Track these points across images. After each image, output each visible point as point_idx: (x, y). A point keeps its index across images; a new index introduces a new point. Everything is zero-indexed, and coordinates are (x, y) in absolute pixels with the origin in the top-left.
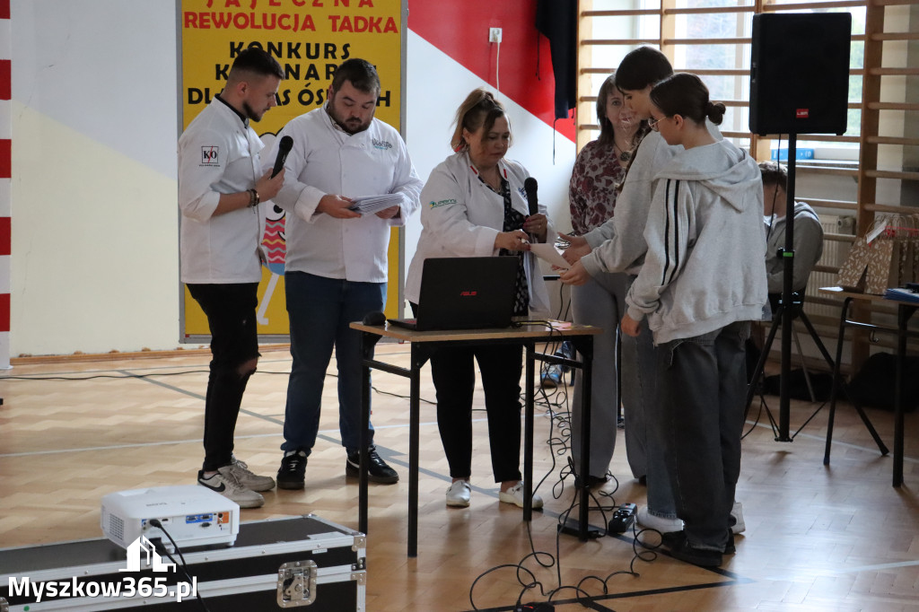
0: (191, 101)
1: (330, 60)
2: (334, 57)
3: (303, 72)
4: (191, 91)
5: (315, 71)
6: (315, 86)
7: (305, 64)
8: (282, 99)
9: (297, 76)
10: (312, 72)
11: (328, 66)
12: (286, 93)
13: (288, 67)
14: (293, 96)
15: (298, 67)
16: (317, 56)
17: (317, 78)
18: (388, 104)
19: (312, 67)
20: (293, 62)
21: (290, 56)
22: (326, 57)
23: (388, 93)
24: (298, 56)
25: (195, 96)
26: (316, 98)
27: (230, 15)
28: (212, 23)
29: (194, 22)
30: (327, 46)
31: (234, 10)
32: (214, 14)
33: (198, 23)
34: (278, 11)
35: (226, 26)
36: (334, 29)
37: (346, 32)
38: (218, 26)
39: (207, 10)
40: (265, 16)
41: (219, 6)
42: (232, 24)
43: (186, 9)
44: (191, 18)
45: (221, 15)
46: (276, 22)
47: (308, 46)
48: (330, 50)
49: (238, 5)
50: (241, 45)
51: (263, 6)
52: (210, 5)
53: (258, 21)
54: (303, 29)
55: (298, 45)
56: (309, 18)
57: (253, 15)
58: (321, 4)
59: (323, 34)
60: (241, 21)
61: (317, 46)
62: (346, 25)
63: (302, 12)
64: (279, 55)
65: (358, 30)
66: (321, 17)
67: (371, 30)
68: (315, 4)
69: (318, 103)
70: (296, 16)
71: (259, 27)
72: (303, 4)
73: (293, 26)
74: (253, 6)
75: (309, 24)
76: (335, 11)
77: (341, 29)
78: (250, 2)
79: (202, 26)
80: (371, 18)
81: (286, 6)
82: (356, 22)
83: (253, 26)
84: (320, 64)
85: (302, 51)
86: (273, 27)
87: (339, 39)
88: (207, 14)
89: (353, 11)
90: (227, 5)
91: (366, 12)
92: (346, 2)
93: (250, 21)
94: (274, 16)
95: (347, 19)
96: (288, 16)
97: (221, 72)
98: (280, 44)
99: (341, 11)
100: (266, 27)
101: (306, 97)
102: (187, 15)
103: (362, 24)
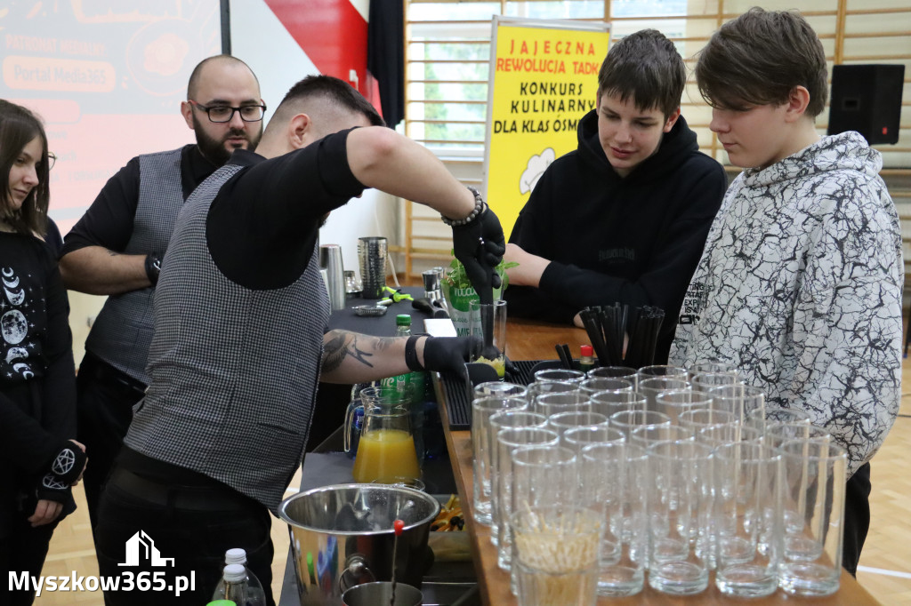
0: (496, 132)
1: (572, 97)
2: (574, 94)
3: (557, 106)
4: (495, 122)
5: (563, 105)
6: (562, 117)
7: (558, 99)
8: (545, 127)
9: (554, 109)
10: (561, 106)
11: (570, 101)
12: (547, 123)
13: (549, 103)
14: (551, 125)
15: (554, 102)
16: (565, 93)
17: (564, 110)
19: (562, 102)
20: (552, 97)
21: (551, 93)
22: (570, 93)
24: (555, 94)
25: (498, 127)
26: (562, 127)
27: (522, 60)
28: (511, 68)
29: (502, 66)
30: (571, 84)
31: (525, 56)
32: (513, 60)
33: (504, 66)
34: (548, 57)
35: (520, 69)
36: (575, 72)
37: (581, 74)
38: (515, 69)
39: (511, 57)
40: (541, 61)
41: (517, 55)
42: (523, 69)
43: (499, 56)
44: (501, 62)
45: (518, 60)
46: (546, 66)
47: (561, 85)
48: (572, 88)
49: (527, 53)
50: (527, 84)
51: (541, 53)
52: (512, 52)
53: (537, 65)
54: (559, 72)
55: (556, 84)
56: (562, 63)
57: (534, 61)
58: (570, 53)
59: (569, 76)
60: (528, 65)
61: (566, 85)
62: (581, 69)
63: (560, 59)
64: (546, 92)
65: (587, 72)
66: (569, 63)
67: (593, 73)
68: (567, 52)
69: (563, 130)
70: (557, 62)
71: (537, 70)
72: (561, 51)
73: (554, 69)
74: (535, 54)
75: (562, 68)
76: (576, 58)
77: (579, 73)
78: (534, 51)
79: (506, 70)
80: (593, 64)
81: (552, 54)
82: (586, 67)
83: (534, 70)
84: (566, 100)
85: (557, 89)
86: (544, 70)
87: (577, 80)
88: (510, 60)
89: (585, 58)
90: (522, 52)
91: (592, 59)
92: (582, 52)
93: (533, 65)
94: (545, 62)
95: (582, 64)
96: (552, 62)
97: (514, 107)
98: (546, 84)
99: (579, 58)
100: (541, 70)
101: (557, 125)
102: (499, 60)
103: (589, 68)
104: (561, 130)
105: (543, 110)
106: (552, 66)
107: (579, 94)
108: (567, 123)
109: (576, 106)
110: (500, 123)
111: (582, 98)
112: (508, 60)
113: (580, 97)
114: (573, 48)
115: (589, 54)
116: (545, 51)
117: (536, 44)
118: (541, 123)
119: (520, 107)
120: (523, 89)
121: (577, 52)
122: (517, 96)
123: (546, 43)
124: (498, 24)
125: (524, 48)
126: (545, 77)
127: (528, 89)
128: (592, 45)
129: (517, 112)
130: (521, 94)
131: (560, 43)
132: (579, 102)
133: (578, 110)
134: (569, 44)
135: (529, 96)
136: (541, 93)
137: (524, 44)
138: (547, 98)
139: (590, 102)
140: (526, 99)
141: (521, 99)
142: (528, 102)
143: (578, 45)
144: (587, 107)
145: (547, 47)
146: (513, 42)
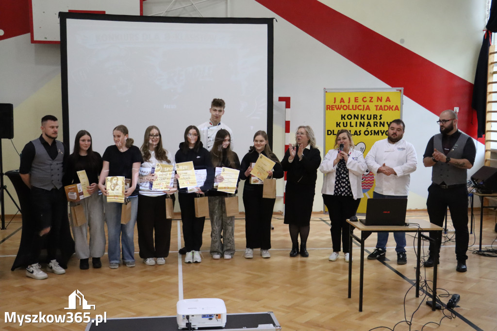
0: (328, 134)
1: (375, 120)
2: (376, 119)
3: (366, 124)
4: (328, 131)
6: (370, 129)
7: (366, 121)
8: (358, 133)
9: (363, 126)
10: (369, 124)
11: (374, 122)
12: (360, 131)
13: (361, 123)
14: (362, 132)
15: (364, 122)
16: (370, 119)
17: (371, 126)
19: (369, 123)
20: (362, 121)
21: (361, 119)
22: (374, 119)
24: (364, 119)
25: (329, 133)
26: (370, 133)
27: (341, 106)
28: (335, 109)
29: (329, 108)
30: (374, 115)
31: (343, 104)
32: (336, 106)
33: (331, 108)
34: (357, 104)
35: (340, 109)
36: (377, 110)
37: (381, 110)
38: (337, 109)
39: (334, 104)
40: (353, 106)
41: (338, 103)
42: (342, 109)
43: (327, 104)
44: (328, 107)
45: (338, 106)
46: (356, 108)
47: (368, 115)
48: (375, 117)
49: (344, 102)
50: (345, 115)
51: (353, 102)
52: (335, 102)
53: (351, 107)
54: (366, 110)
55: (364, 115)
56: (368, 106)
57: (349, 105)
58: (372, 102)
59: (373, 111)
60: (345, 108)
61: (371, 115)
62: (381, 108)
63: (366, 104)
64: (358, 118)
65: (385, 110)
66: (372, 106)
67: (390, 110)
68: (370, 101)
69: (371, 135)
70: (364, 106)
71: (351, 109)
72: (366, 101)
73: (362, 109)
74: (349, 103)
75: (368, 108)
76: (377, 104)
77: (379, 110)
78: (348, 101)
79: (332, 110)
80: (390, 106)
81: (360, 102)
82: (384, 107)
83: (349, 109)
84: (372, 122)
85: (366, 117)
86: (356, 109)
87: (378, 113)
88: (334, 106)
89: (383, 103)
90: (341, 102)
91: (388, 104)
92: (381, 101)
93: (348, 108)
94: (356, 106)
95: (381, 106)
96: (361, 106)
97: (338, 125)
98: (358, 115)
99: (379, 103)
100: (353, 109)
101: (367, 133)
102: (327, 106)
103: (386, 108)
104: (369, 135)
105: (356, 126)
106: (360, 108)
107: (380, 119)
108: (373, 132)
109: (378, 125)
110: (331, 131)
112: (332, 106)
113: (381, 121)
114: (375, 99)
115: (386, 101)
116: (355, 101)
117: (349, 98)
118: (356, 131)
119: (341, 125)
120: (343, 117)
121: (378, 101)
122: (339, 120)
123: (355, 98)
124: (326, 92)
125: (342, 100)
126: (357, 112)
127: (346, 117)
128: (388, 98)
129: (340, 127)
130: (342, 119)
131: (365, 98)
132: (381, 123)
133: (380, 126)
134: (372, 98)
135: (347, 120)
136: (354, 119)
137: (342, 99)
138: (359, 121)
139: (387, 123)
140: (345, 121)
141: (342, 121)
142: (347, 123)
143: (378, 98)
144: (386, 125)
145: (356, 99)
146: (335, 98)
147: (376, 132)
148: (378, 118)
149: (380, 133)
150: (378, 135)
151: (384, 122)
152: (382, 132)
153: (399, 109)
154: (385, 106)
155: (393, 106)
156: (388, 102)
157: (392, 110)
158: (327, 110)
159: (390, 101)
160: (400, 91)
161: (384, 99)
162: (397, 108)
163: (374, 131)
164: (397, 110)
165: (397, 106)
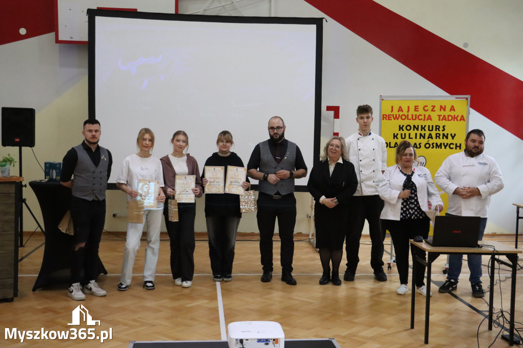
1: (438, 132)
2: (439, 130)
3: (427, 136)
5: (431, 136)
6: (431, 141)
7: (427, 133)
8: (418, 146)
9: (424, 138)
10: (430, 136)
11: (436, 134)
12: (420, 144)
13: (421, 134)
14: (423, 145)
15: (425, 134)
16: (432, 130)
17: (432, 138)
18: (460, 149)
19: (430, 134)
20: (423, 132)
21: (422, 130)
22: (436, 130)
23: (460, 144)
24: (425, 130)
26: (431, 146)
27: (399, 115)
28: (392, 118)
29: (386, 118)
30: (436, 126)
31: (401, 113)
32: (393, 115)
33: (387, 118)
34: (418, 113)
35: (398, 119)
36: (439, 120)
37: (444, 121)
38: (395, 119)
39: (391, 113)
40: (412, 115)
41: (395, 112)
42: (400, 118)
44: (385, 116)
45: (396, 115)
46: (417, 117)
47: (429, 126)
48: (437, 128)
49: (402, 111)
50: (403, 126)
51: (412, 111)
52: (392, 111)
53: (410, 117)
54: (427, 120)
55: (425, 126)
56: (429, 116)
57: (408, 115)
58: (435, 111)
59: (435, 122)
60: (403, 117)
61: (433, 126)
62: (444, 118)
63: (427, 114)
64: (418, 129)
65: (449, 120)
66: (434, 115)
67: (454, 120)
68: (432, 110)
69: (432, 148)
70: (425, 115)
71: (410, 119)
72: (427, 110)
73: (423, 119)
74: (408, 112)
75: (430, 118)
76: (440, 113)
77: (442, 120)
78: (407, 110)
79: (389, 119)
80: (455, 116)
81: (421, 111)
82: (448, 118)
83: (408, 119)
84: (434, 133)
85: (427, 128)
86: (415, 119)
87: (441, 123)
88: (391, 115)
89: (447, 112)
90: (398, 112)
91: (452, 113)
92: (445, 110)
93: (407, 117)
94: (416, 115)
95: (444, 116)
96: (421, 115)
97: (395, 136)
98: (418, 126)
99: (443, 113)
100: (413, 119)
101: (428, 146)
102: (383, 115)
103: (450, 118)
104: (430, 148)
105: (416, 138)
106: (420, 117)
107: (443, 131)
108: (435, 145)
109: (441, 137)
111: (445, 132)
112: (389, 115)
113: (444, 132)
114: (437, 108)
115: (450, 111)
116: (415, 110)
117: (409, 107)
118: (415, 144)
119: (399, 136)
120: (401, 128)
121: (441, 110)
122: (397, 131)
123: (415, 106)
124: (383, 100)
125: (400, 109)
126: (417, 123)
127: (404, 128)
128: (452, 106)
129: (397, 138)
130: (400, 130)
131: (427, 106)
132: (444, 134)
133: (443, 138)
134: (434, 107)
135: (405, 131)
136: (414, 130)
137: (400, 107)
138: (419, 132)
139: (451, 135)
140: (403, 133)
141: (400, 133)
142: (405, 134)
143: (441, 107)
144: (450, 137)
145: (416, 108)
146: (392, 107)
147: (439, 144)
148: (441, 129)
149: (443, 146)
150: (441, 148)
151: (447, 134)
152: (446, 144)
153: (465, 119)
154: (449, 116)
155: (458, 116)
156: (452, 111)
157: (457, 120)
158: (383, 119)
159: (454, 111)
160: (467, 99)
161: (448, 108)
162: (462, 118)
163: (437, 144)
164: (462, 121)
165: (462, 116)
